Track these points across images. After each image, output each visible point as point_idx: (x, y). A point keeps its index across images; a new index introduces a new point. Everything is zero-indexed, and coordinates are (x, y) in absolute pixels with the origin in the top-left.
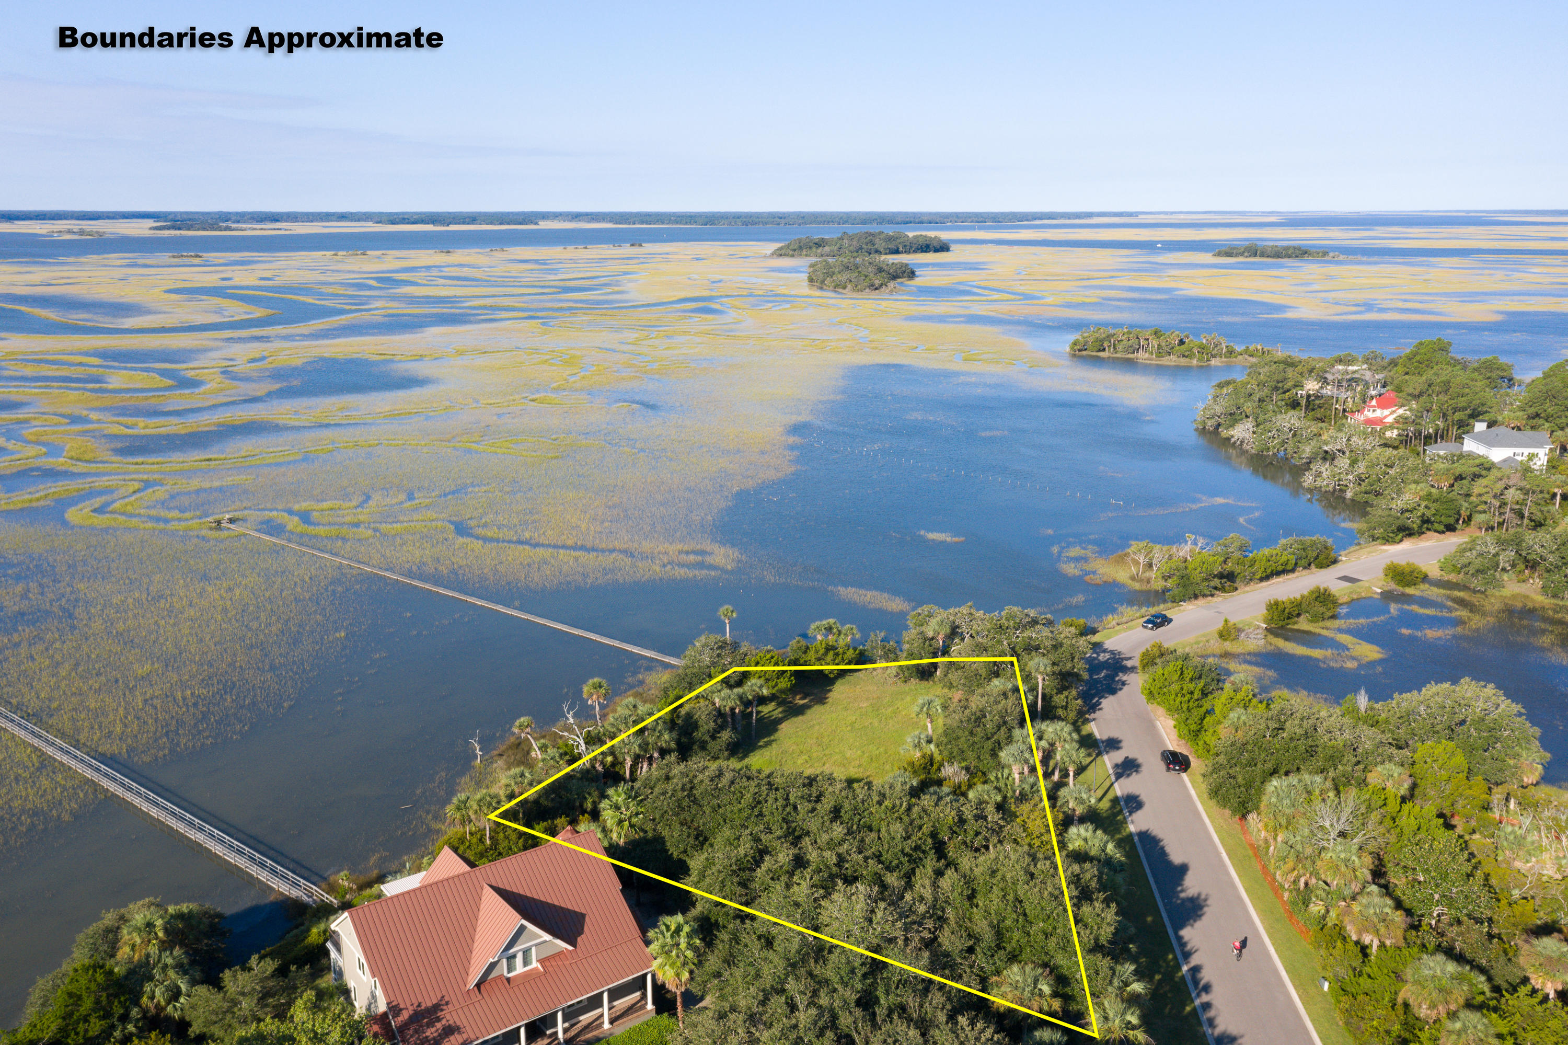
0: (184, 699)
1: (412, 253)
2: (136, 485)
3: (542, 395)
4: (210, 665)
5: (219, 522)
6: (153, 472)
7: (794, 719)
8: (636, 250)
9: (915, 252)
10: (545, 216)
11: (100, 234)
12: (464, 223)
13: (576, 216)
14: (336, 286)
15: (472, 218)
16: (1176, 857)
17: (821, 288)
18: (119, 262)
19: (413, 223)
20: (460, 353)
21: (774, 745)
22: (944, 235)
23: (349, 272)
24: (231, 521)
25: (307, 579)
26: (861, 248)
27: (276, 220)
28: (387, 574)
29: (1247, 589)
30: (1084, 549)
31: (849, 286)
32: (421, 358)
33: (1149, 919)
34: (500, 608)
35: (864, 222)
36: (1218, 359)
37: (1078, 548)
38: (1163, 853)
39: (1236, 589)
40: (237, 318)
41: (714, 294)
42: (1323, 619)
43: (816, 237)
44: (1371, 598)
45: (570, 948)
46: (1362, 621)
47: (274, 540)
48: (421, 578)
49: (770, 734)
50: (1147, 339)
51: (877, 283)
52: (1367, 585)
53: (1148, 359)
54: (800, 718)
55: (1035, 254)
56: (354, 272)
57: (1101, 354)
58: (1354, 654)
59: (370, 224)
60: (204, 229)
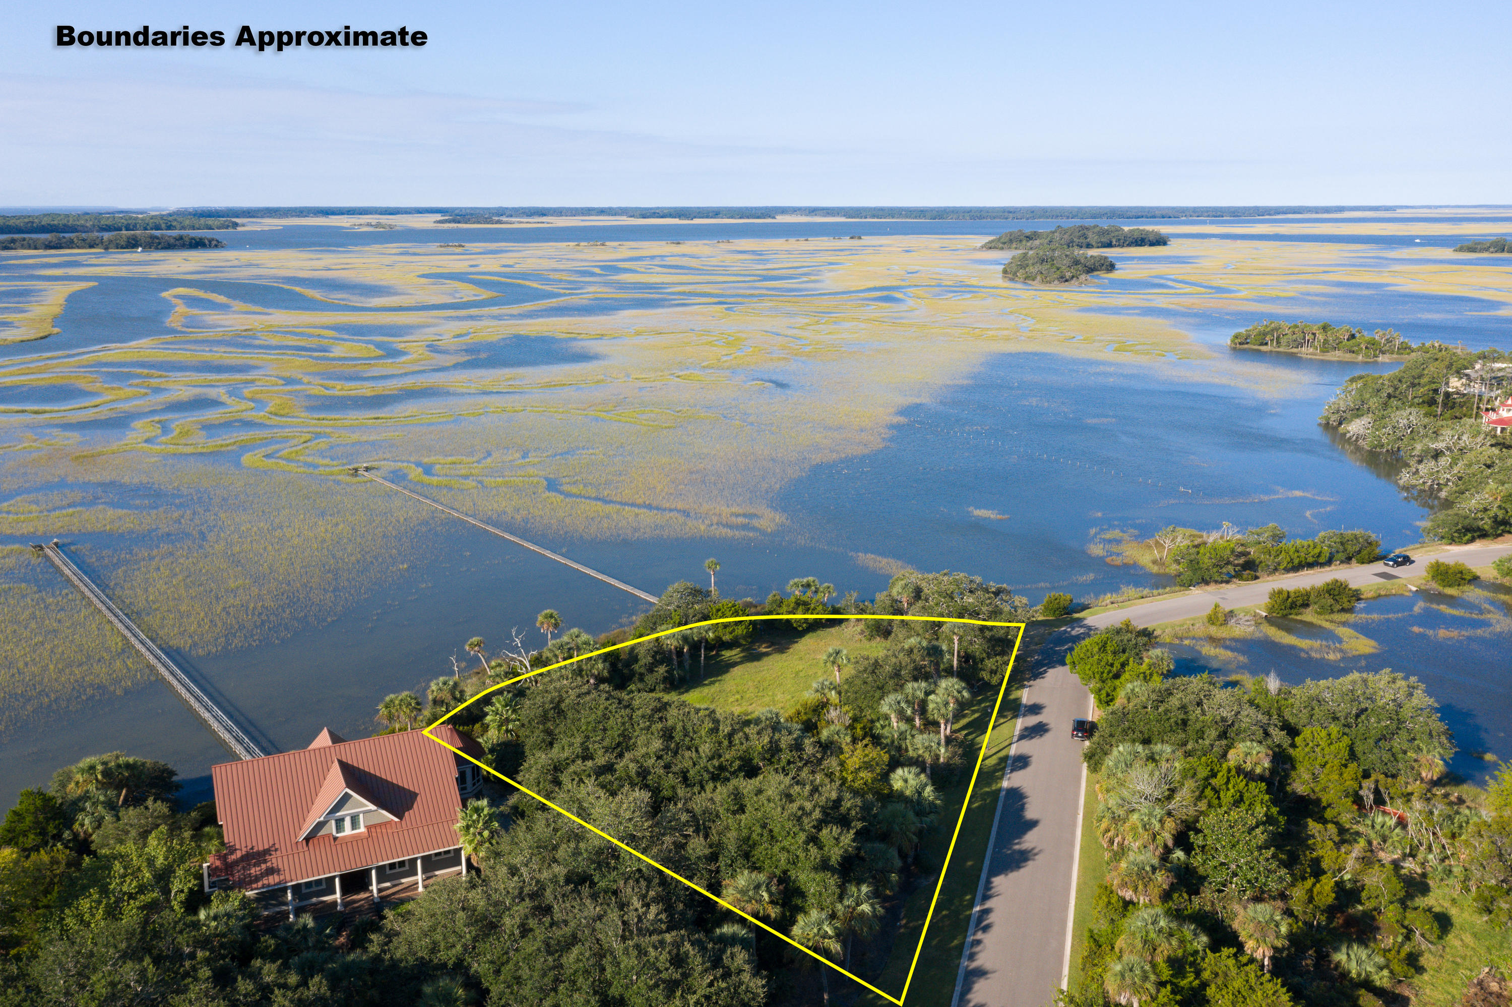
0: (255, 608)
1: (646, 244)
2: (308, 436)
3: (688, 372)
4: (289, 584)
5: (356, 470)
6: (327, 427)
7: (749, 664)
8: (856, 242)
9: (1129, 245)
10: (784, 211)
11: (390, 226)
12: (707, 217)
13: (813, 211)
14: (564, 273)
15: (716, 213)
16: (1030, 814)
17: (1012, 280)
18: (394, 251)
19: (662, 217)
20: (638, 333)
21: (717, 684)
22: (1164, 229)
23: (582, 260)
24: (367, 469)
25: (402, 519)
26: (1072, 242)
27: (544, 215)
28: (470, 520)
29: (1270, 578)
30: (1123, 532)
31: (1039, 278)
32: (601, 337)
33: (970, 863)
34: (548, 554)
35: (1094, 217)
36: (1388, 355)
37: (1117, 531)
38: (1022, 808)
39: (1256, 578)
40: (465, 300)
41: (903, 284)
42: (1332, 612)
43: (1028, 231)
44: (1402, 595)
45: (396, 819)
46: (1375, 616)
47: (394, 487)
48: (496, 525)
49: (717, 676)
50: (1314, 334)
51: (1068, 275)
52: (1404, 582)
53: (1312, 354)
54: (756, 663)
55: (1256, 249)
56: (586, 260)
57: (1263, 348)
58: (1345, 646)
59: (624, 218)
60: (479, 223)
